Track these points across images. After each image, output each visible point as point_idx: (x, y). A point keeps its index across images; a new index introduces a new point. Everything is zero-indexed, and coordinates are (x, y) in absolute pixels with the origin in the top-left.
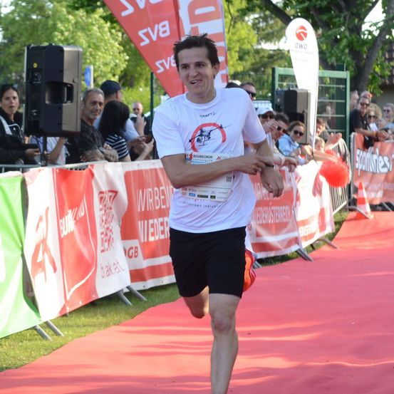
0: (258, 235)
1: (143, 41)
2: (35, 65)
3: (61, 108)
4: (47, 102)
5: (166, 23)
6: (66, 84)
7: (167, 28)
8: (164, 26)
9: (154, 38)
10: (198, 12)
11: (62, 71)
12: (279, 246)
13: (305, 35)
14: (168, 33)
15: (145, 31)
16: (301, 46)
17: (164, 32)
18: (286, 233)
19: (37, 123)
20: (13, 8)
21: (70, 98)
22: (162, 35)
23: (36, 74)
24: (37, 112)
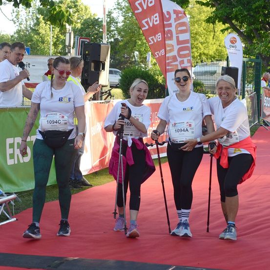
1: (150, 42)
2: (87, 52)
3: (98, 73)
5: (160, 34)
6: (101, 62)
7: (160, 37)
9: (155, 41)
11: (100, 55)
13: (236, 41)
14: (161, 39)
15: (152, 37)
16: (233, 47)
19: (87, 80)
20: (123, 23)
21: (103, 68)
22: (159, 40)
23: (87, 56)
24: (88, 75)
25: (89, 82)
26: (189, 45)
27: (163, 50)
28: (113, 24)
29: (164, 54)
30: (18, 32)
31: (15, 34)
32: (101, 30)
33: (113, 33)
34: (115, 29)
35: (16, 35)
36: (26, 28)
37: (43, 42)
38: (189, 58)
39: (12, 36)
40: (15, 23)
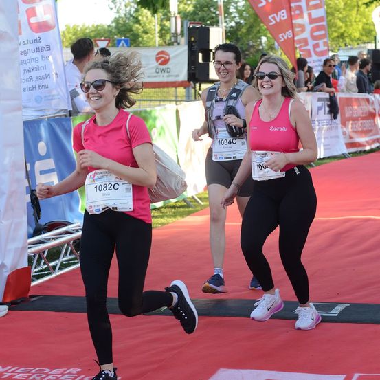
0: (351, 138)
1: (271, 22)
3: (208, 65)
4: (200, 60)
5: (284, 11)
6: (211, 50)
7: (285, 14)
8: (283, 13)
9: (278, 20)
10: (311, 3)
11: (208, 42)
12: (366, 144)
14: (286, 17)
15: (272, 16)
17: (284, 16)
18: (372, 136)
19: (194, 74)
22: (283, 19)
23: (194, 44)
24: (195, 67)
25: (197, 76)
26: (324, 23)
27: (291, 31)
28: (233, 4)
29: (292, 36)
30: (116, 21)
31: (112, 23)
32: (218, 12)
33: (233, 16)
34: (235, 10)
35: (114, 25)
36: (125, 15)
37: (146, 32)
38: (326, 40)
39: (109, 26)
40: (111, 9)
